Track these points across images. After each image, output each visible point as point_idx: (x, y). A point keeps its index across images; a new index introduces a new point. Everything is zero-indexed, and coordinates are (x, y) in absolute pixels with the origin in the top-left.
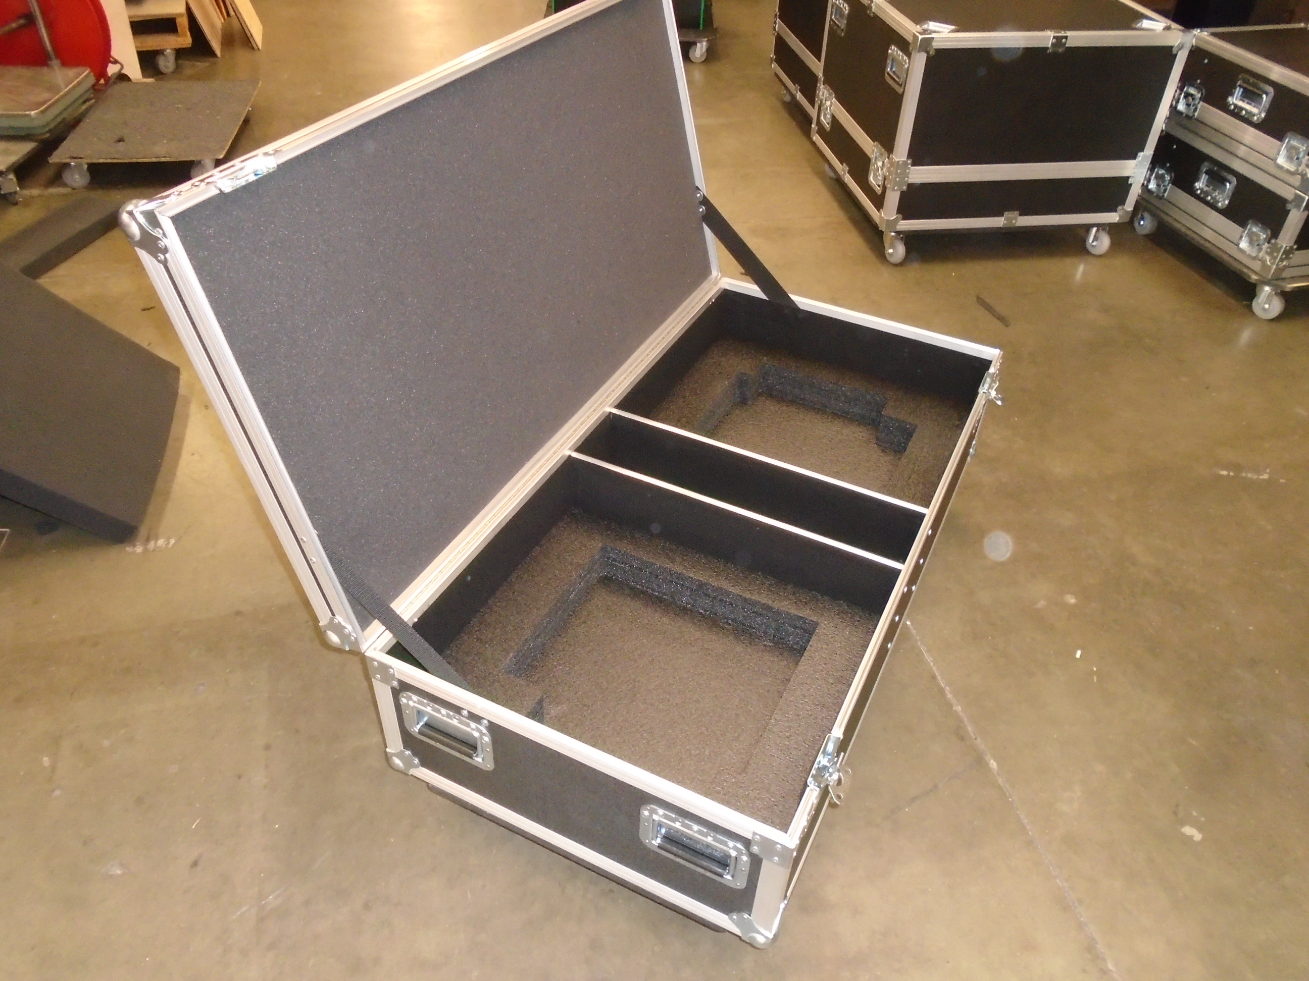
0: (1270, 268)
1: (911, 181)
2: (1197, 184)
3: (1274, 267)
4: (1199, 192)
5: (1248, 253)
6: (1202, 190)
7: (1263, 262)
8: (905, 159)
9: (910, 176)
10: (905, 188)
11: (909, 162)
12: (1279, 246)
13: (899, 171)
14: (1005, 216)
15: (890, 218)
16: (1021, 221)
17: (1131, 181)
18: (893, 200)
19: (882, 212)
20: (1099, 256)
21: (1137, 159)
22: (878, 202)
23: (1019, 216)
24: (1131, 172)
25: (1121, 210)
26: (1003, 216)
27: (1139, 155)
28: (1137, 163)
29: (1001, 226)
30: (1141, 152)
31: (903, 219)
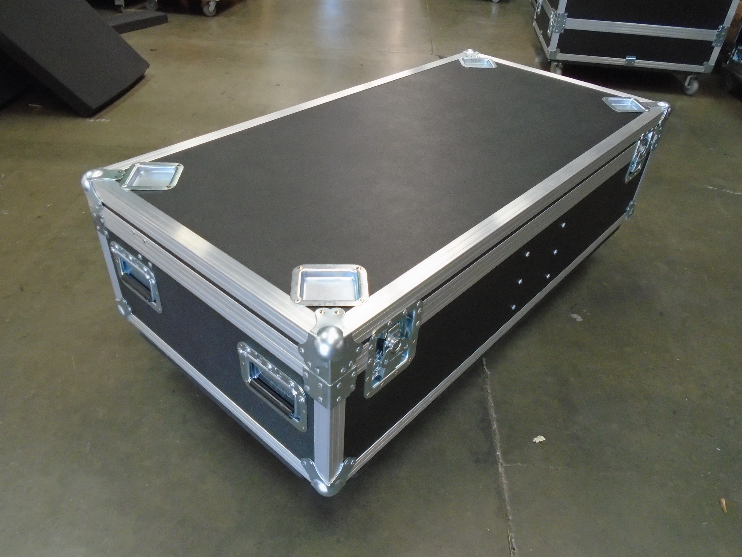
1: (566, 28)
8: (564, 12)
9: (566, 24)
10: (563, 31)
11: (566, 14)
13: (559, 20)
14: (627, 58)
15: (553, 51)
16: (636, 63)
17: (713, 44)
18: (555, 39)
19: (549, 48)
20: (691, 96)
21: (718, 30)
22: (548, 41)
23: (636, 59)
24: (713, 38)
25: (706, 64)
26: (625, 58)
27: (719, 27)
28: (718, 33)
29: (624, 65)
30: (721, 26)
31: (560, 53)
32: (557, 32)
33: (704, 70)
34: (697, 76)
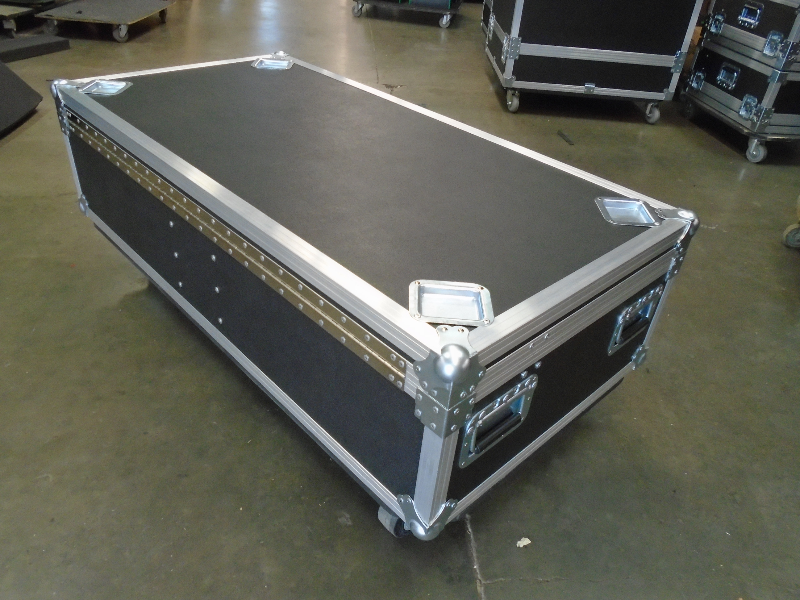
0: (756, 124)
1: (521, 53)
2: (718, 77)
3: (759, 123)
4: (719, 82)
5: (744, 117)
6: (720, 80)
7: (752, 120)
8: (517, 37)
9: (521, 50)
10: (517, 57)
11: (520, 39)
12: (762, 108)
13: (513, 45)
14: (586, 86)
15: (509, 78)
16: (597, 91)
17: (672, 70)
18: (510, 65)
19: (504, 75)
20: (653, 124)
21: (676, 56)
22: (502, 68)
23: (595, 87)
24: (672, 64)
25: (666, 91)
26: (584, 86)
27: (677, 53)
28: (676, 59)
29: (583, 93)
30: (679, 51)
31: (516, 80)
32: (512, 58)
33: (664, 98)
34: (658, 104)
